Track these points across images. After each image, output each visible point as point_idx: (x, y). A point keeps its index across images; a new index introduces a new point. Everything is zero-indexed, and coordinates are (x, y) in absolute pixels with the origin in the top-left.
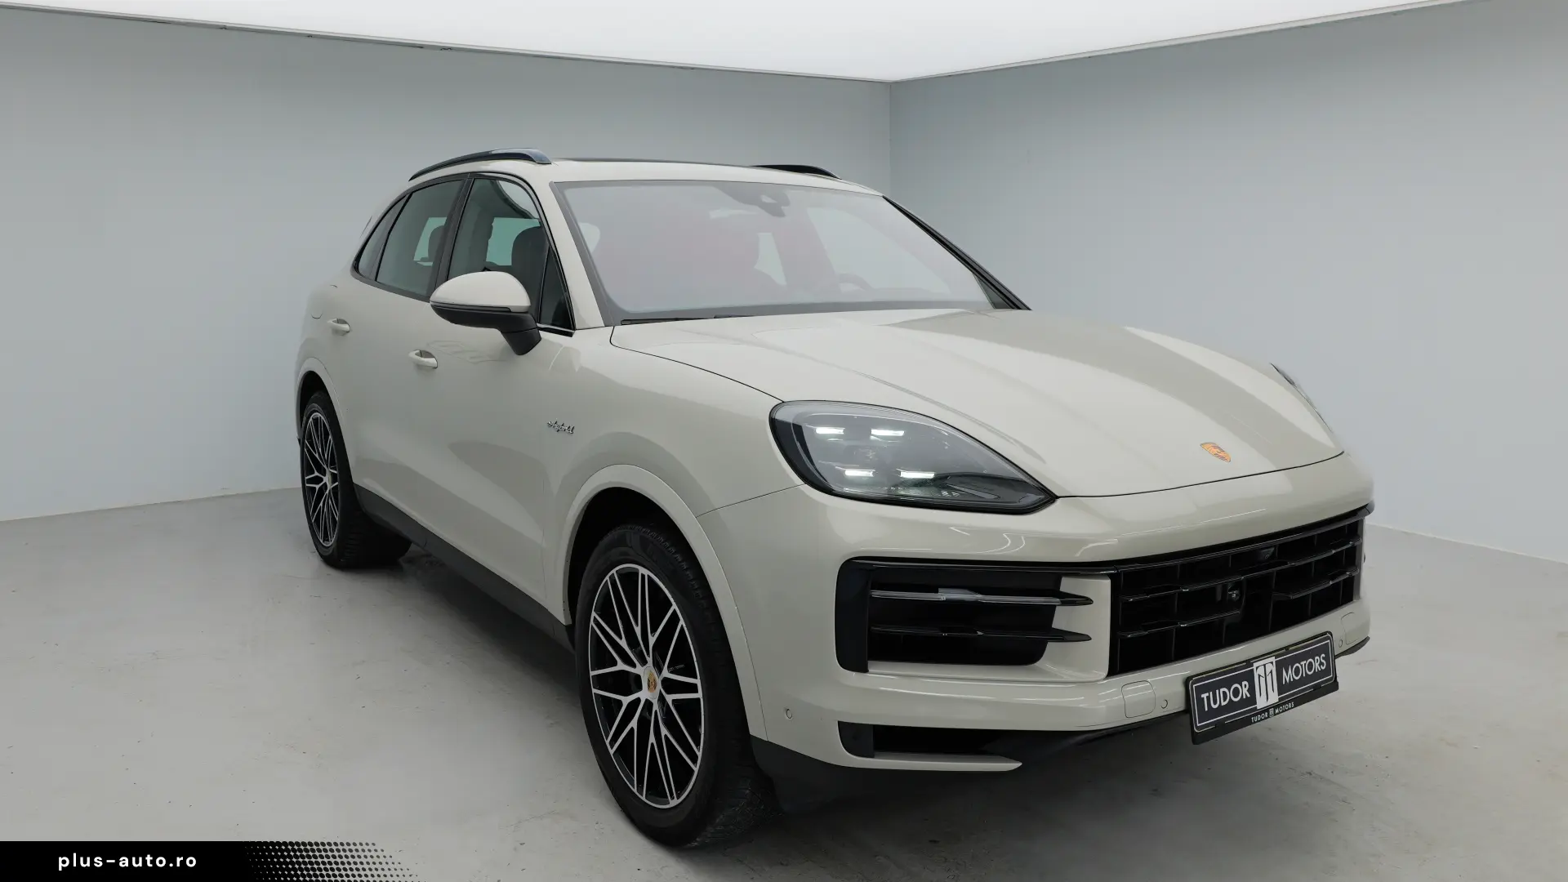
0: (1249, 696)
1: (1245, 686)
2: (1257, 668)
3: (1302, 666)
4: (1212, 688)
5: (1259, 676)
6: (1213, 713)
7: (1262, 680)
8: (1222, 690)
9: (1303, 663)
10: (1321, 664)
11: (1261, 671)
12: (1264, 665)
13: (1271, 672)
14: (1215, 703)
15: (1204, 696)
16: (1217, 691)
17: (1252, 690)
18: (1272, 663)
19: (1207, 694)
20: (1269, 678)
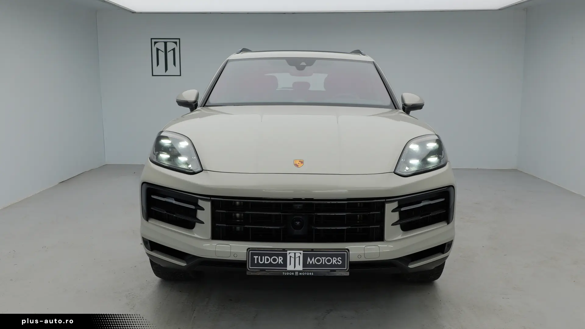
0: (282, 263)
1: (281, 259)
2: (289, 253)
3: (322, 259)
4: (261, 255)
5: (290, 257)
6: (258, 264)
7: (293, 260)
8: (266, 257)
9: (324, 258)
10: (337, 261)
11: (293, 255)
12: (295, 253)
13: (299, 257)
14: (261, 261)
15: (256, 257)
16: (263, 257)
17: (285, 260)
18: (301, 253)
19: (257, 257)
20: (297, 260)
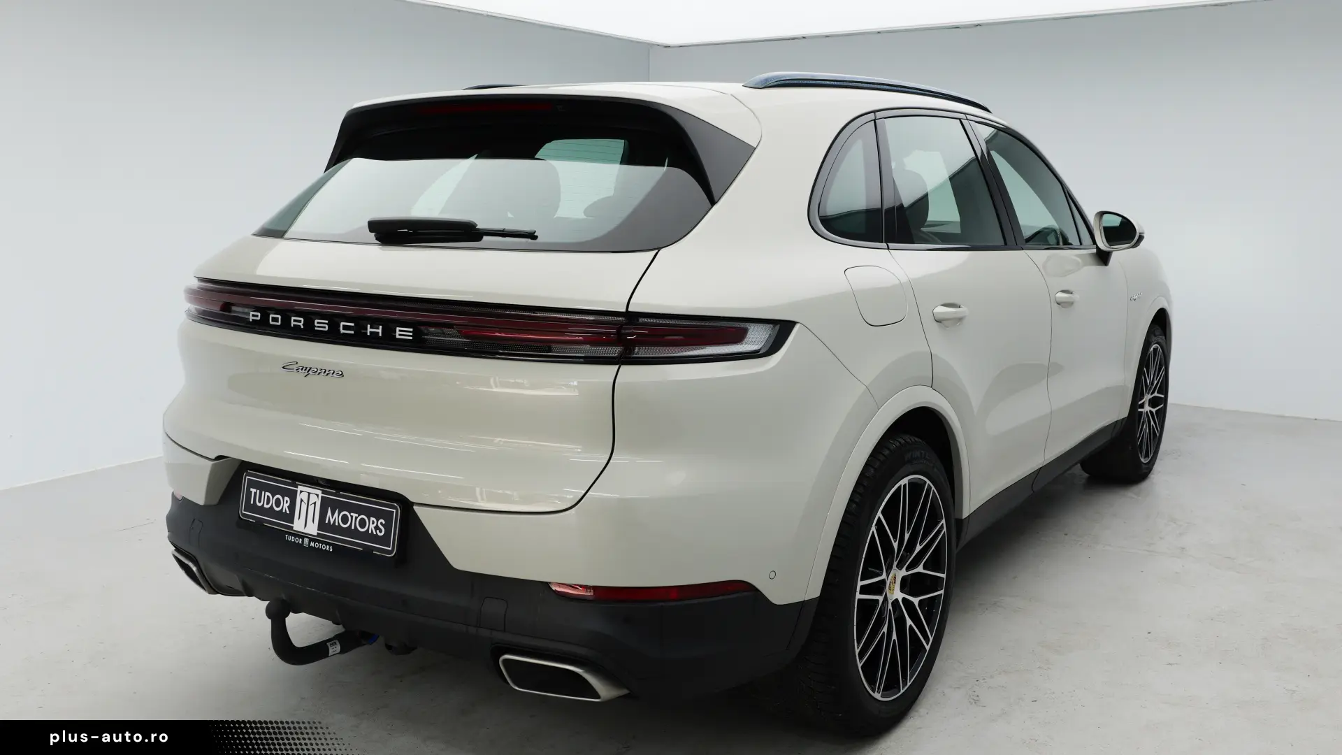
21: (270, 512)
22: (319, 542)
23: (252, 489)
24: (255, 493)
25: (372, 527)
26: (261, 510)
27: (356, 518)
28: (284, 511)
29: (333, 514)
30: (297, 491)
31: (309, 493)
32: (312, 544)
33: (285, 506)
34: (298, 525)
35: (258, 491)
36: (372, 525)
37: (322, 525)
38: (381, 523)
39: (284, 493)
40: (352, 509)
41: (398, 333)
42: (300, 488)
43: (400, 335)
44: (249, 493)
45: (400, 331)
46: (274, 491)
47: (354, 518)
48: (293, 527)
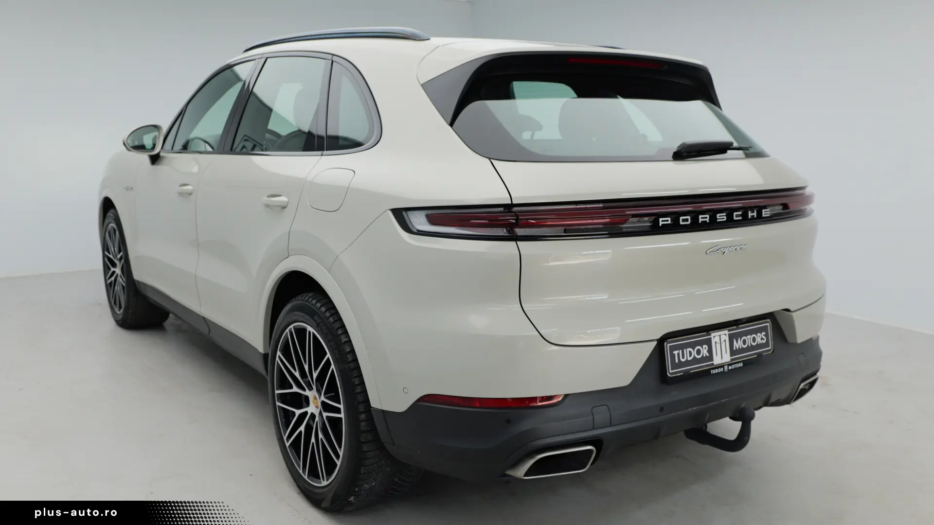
21: (695, 361)
22: (734, 364)
23: (674, 352)
24: (678, 354)
25: (759, 339)
26: (688, 363)
27: (750, 338)
28: (704, 356)
29: (737, 342)
30: (711, 338)
31: (720, 336)
32: (730, 368)
33: (704, 351)
34: (717, 361)
35: (681, 351)
36: (760, 338)
37: (733, 352)
38: (764, 335)
39: (701, 343)
40: (747, 333)
41: (763, 213)
42: (713, 335)
43: (765, 214)
44: (673, 356)
45: (765, 212)
46: (693, 345)
47: (749, 338)
48: (713, 364)
